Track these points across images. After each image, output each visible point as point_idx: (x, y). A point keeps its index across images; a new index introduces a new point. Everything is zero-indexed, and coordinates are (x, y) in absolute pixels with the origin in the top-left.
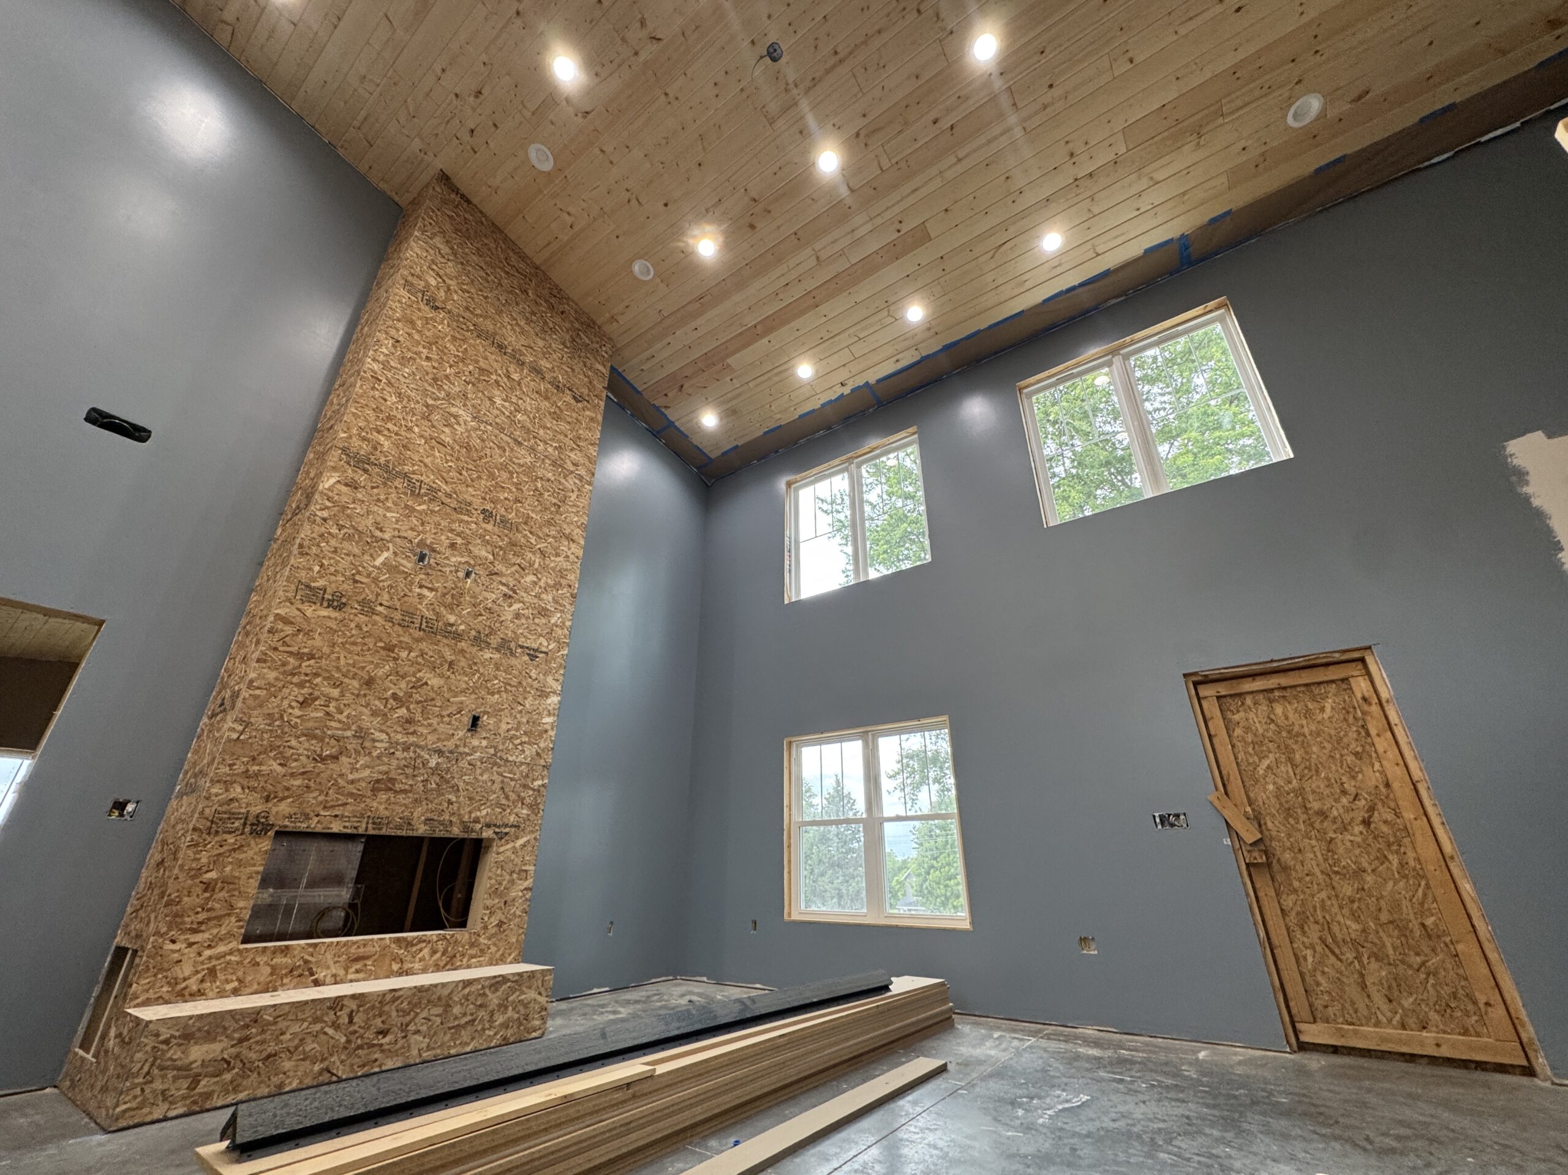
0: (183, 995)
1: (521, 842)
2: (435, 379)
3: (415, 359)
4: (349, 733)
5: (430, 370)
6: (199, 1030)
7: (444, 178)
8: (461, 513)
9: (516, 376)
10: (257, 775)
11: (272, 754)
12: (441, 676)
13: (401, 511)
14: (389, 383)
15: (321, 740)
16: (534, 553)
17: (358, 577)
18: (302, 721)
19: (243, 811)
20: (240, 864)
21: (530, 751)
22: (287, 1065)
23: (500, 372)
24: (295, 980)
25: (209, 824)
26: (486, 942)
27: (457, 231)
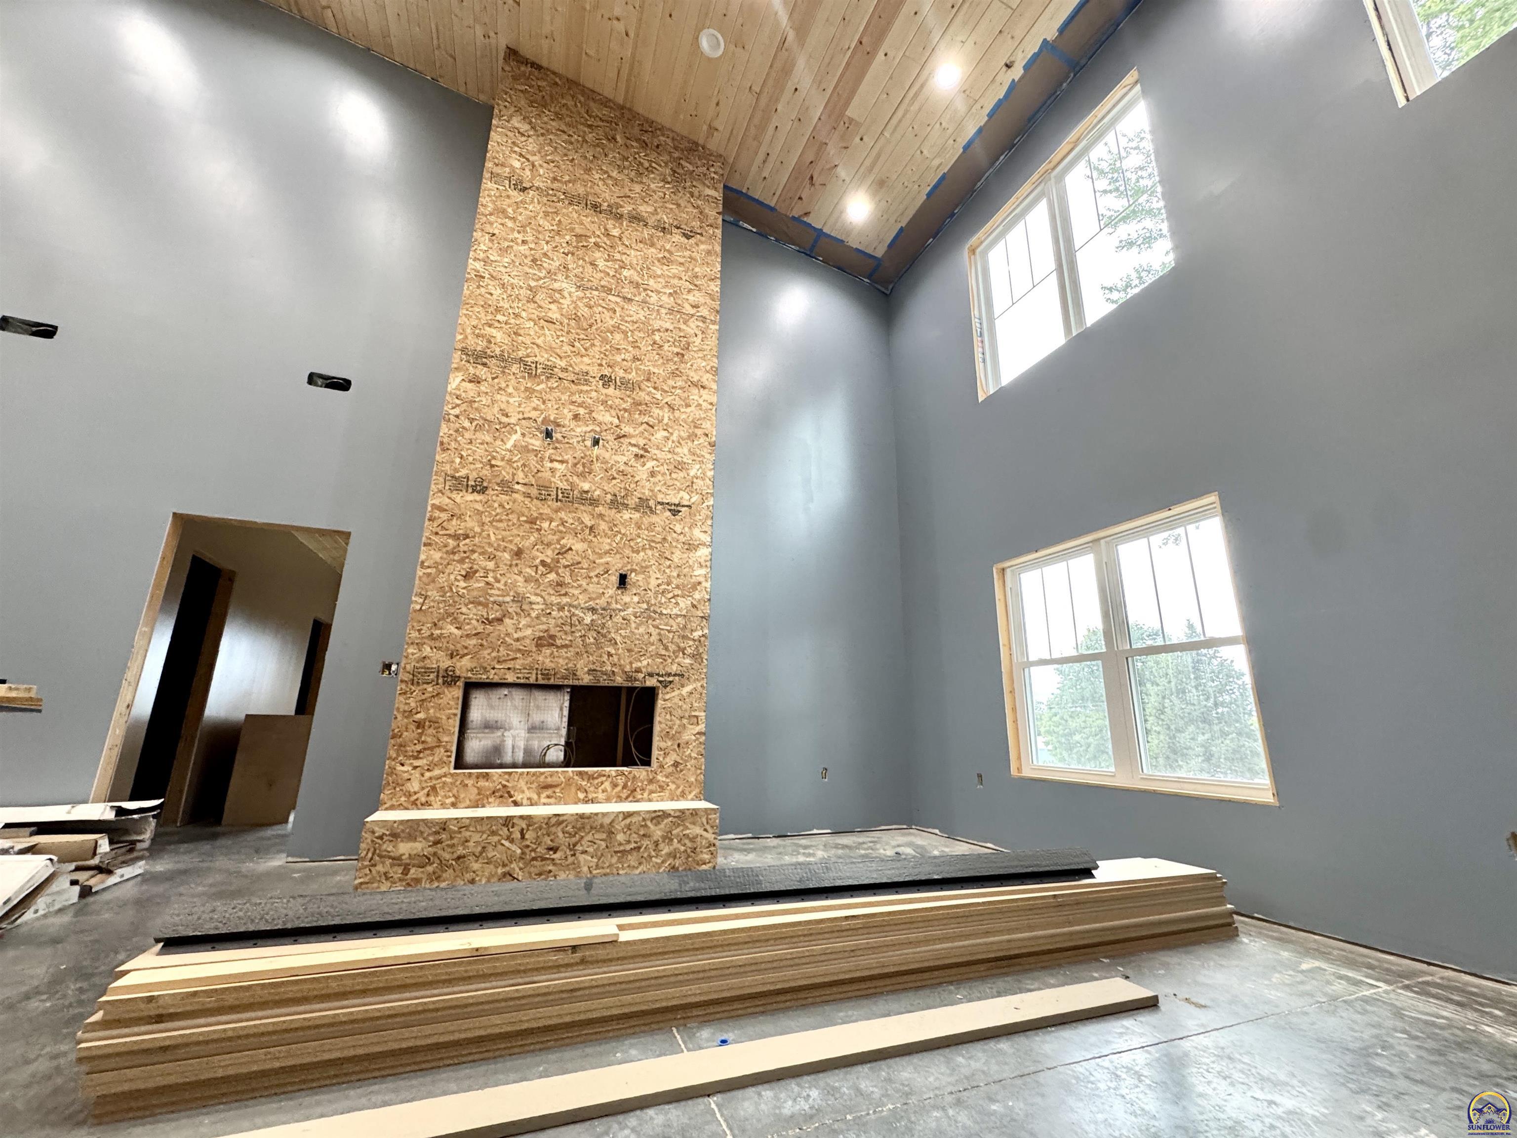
0: (416, 805)
1: (685, 691)
2: (534, 261)
3: (512, 247)
4: (508, 599)
5: (528, 253)
6: (403, 831)
7: (512, 53)
8: (580, 384)
9: (615, 232)
10: (440, 637)
11: (449, 620)
12: (583, 540)
13: (522, 395)
14: (492, 277)
15: (485, 605)
16: (661, 408)
17: (493, 462)
18: (468, 591)
19: (434, 666)
20: (440, 708)
21: (685, 603)
22: (476, 866)
23: (598, 233)
24: (498, 800)
25: (411, 676)
26: (664, 779)
27: (531, 103)
